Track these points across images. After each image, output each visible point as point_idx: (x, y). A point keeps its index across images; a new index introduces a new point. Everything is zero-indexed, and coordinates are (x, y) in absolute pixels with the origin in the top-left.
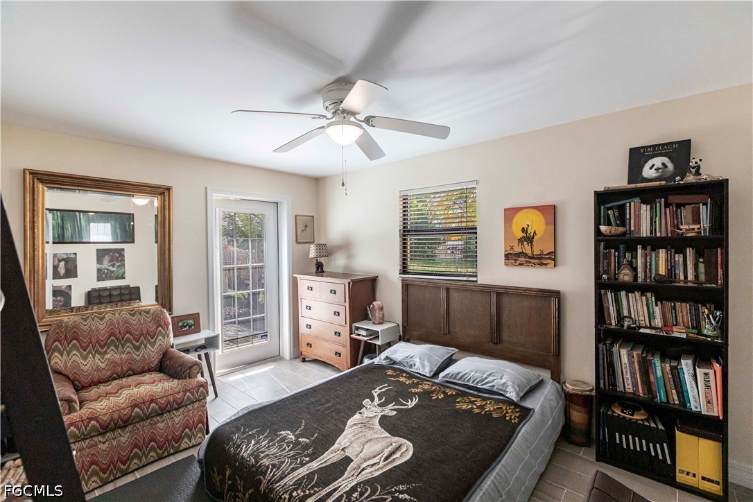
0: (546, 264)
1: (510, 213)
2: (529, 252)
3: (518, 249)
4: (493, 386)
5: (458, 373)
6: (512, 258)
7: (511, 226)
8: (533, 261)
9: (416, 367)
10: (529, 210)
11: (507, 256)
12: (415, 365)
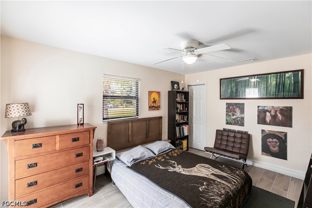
0: (158, 109)
1: (150, 93)
2: (155, 106)
3: (152, 105)
4: (169, 147)
5: (160, 149)
6: (151, 108)
7: (151, 97)
8: (156, 108)
9: (146, 156)
10: (155, 93)
11: (150, 107)
12: (145, 155)
